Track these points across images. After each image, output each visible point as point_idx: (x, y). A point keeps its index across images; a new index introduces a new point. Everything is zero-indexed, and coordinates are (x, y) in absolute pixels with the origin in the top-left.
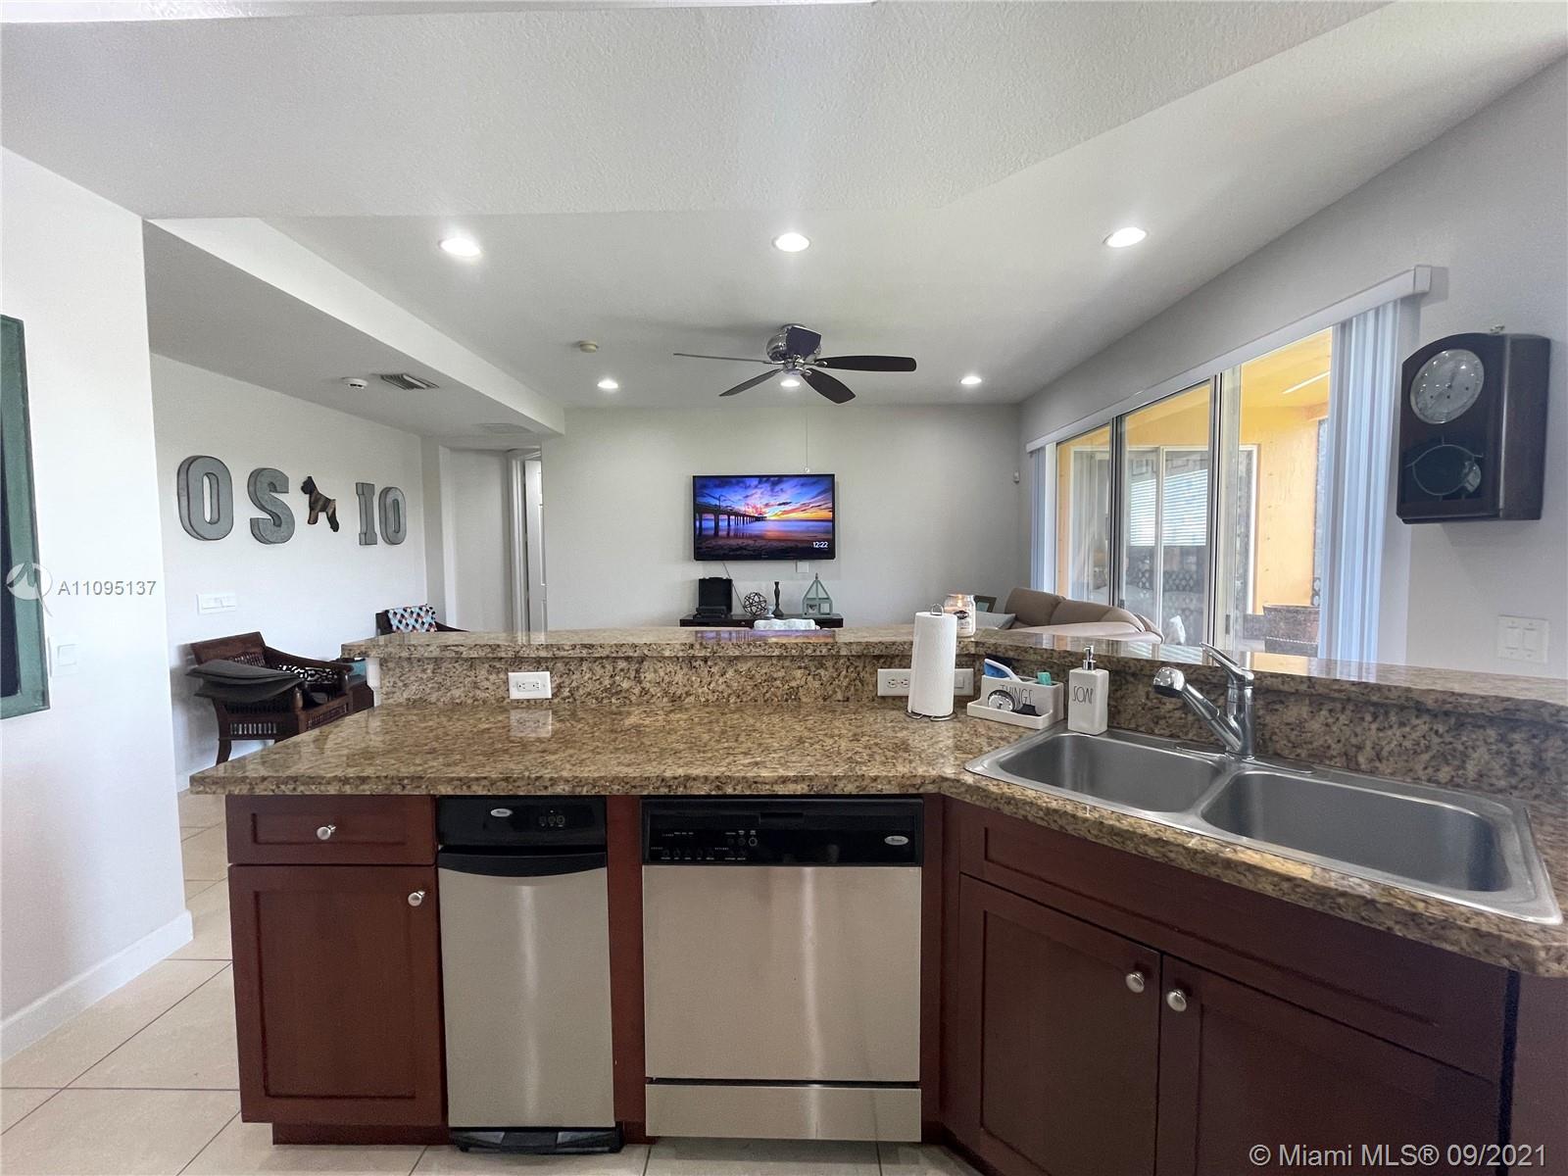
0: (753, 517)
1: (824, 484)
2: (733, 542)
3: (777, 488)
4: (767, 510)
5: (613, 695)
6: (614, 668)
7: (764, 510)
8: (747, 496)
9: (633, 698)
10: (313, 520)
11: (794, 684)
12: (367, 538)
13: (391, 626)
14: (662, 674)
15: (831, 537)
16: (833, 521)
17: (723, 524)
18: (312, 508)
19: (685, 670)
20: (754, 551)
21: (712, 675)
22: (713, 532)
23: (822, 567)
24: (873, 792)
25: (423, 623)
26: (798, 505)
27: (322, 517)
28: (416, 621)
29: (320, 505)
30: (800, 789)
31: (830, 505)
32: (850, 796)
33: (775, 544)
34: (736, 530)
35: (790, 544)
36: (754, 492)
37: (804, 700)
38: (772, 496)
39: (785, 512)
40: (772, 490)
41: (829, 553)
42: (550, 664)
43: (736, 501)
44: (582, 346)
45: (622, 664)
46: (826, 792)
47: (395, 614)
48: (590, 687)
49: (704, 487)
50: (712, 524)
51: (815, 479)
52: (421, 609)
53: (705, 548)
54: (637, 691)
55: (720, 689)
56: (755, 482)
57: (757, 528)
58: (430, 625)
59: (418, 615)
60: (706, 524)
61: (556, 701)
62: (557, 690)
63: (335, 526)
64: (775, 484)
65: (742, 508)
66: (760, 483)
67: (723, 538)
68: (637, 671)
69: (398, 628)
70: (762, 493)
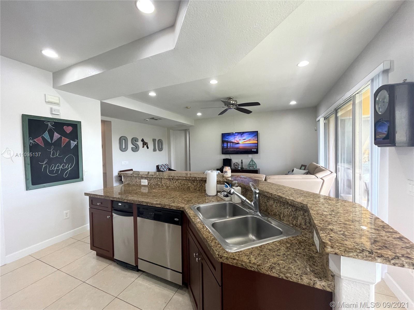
0: (236, 143)
1: (255, 134)
2: (231, 150)
3: (243, 135)
4: (240, 141)
5: (157, 185)
6: (157, 180)
7: (239, 141)
8: (235, 138)
9: (160, 186)
10: (143, 147)
11: (189, 186)
12: (155, 150)
13: (159, 168)
14: (165, 182)
15: (257, 148)
16: (258, 143)
17: (229, 145)
18: (143, 144)
19: (169, 181)
20: (236, 152)
21: (173, 182)
22: (226, 147)
23: (255, 155)
24: (172, 209)
25: (166, 168)
26: (248, 140)
27: (145, 146)
28: (164, 167)
29: (145, 144)
30: (159, 206)
31: (257, 139)
32: (168, 209)
33: (242, 150)
34: (232, 146)
35: (246, 150)
36: (236, 137)
37: (191, 189)
38: (241, 137)
39: (245, 142)
40: (241, 136)
41: (257, 152)
42: (147, 178)
43: (232, 139)
44: (187, 107)
45: (158, 179)
46: (164, 207)
47: (160, 166)
48: (154, 183)
49: (224, 136)
50: (226, 145)
51: (252, 133)
52: (165, 165)
53: (225, 151)
54: (161, 185)
55: (175, 186)
56: (237, 134)
57: (237, 146)
58: (167, 168)
59: (165, 166)
60: (225, 145)
61: (148, 186)
62: (148, 183)
63: (148, 148)
64: (242, 134)
65: (233, 141)
66: (238, 134)
67: (229, 148)
68: (161, 181)
69: (160, 169)
70: (239, 137)
